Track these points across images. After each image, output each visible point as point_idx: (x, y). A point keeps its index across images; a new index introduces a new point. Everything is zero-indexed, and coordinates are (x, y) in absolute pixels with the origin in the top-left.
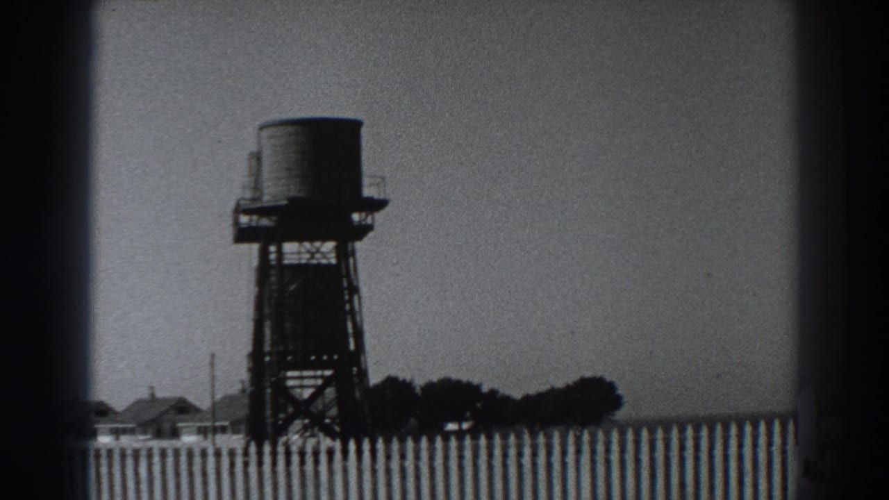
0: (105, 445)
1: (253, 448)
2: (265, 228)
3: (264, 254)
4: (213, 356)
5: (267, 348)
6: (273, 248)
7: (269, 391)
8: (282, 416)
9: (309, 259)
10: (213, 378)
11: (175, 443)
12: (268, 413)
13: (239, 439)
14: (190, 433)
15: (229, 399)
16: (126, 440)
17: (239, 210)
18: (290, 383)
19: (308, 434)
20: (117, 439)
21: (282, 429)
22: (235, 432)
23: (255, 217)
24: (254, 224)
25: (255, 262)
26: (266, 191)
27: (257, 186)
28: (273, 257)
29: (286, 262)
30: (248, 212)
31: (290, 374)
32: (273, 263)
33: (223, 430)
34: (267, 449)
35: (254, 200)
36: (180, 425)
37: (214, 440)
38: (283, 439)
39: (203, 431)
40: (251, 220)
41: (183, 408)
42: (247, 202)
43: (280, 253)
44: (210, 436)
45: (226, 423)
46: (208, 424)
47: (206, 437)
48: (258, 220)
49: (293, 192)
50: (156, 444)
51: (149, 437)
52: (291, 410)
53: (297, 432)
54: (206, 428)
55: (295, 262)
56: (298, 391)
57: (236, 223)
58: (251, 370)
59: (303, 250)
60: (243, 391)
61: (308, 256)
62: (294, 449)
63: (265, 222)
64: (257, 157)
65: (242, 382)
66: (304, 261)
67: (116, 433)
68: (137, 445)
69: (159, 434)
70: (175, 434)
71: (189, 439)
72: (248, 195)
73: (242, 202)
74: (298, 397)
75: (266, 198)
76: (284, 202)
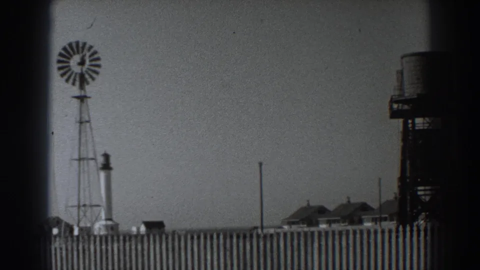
0: (324, 229)
1: (401, 229)
2: (406, 111)
3: (405, 124)
4: (380, 179)
5: (408, 174)
6: (410, 121)
7: (409, 197)
8: (415, 211)
9: (428, 126)
10: (380, 191)
11: (361, 227)
12: (408, 209)
13: (393, 224)
14: (368, 221)
15: (388, 202)
16: (335, 226)
17: (392, 101)
18: (419, 193)
19: (428, 220)
20: (330, 226)
21: (415, 218)
22: (392, 220)
23: (400, 105)
24: (400, 108)
25: (401, 129)
26: (406, 91)
27: (401, 88)
28: (410, 126)
29: (417, 128)
30: (397, 102)
31: (420, 188)
32: (411, 129)
33: (385, 219)
34: (408, 228)
35: (399, 96)
36: (363, 217)
37: (380, 225)
38: (415, 224)
39: (374, 220)
40: (398, 106)
41: (364, 208)
42: (397, 97)
43: (413, 123)
44: (378, 223)
45: (387, 216)
46: (377, 216)
47: (376, 224)
48: (402, 106)
49: (419, 91)
50: (350, 228)
51: (347, 224)
52: (420, 207)
53: (422, 220)
54: (376, 218)
55: (422, 128)
56: (423, 197)
57: (391, 108)
58: (399, 187)
59: (425, 122)
60: (396, 198)
61: (428, 125)
62: (422, 228)
63: (406, 107)
64: (401, 73)
65: (395, 193)
66: (426, 128)
67: (329, 222)
68: (340, 229)
69: (352, 222)
70: (361, 222)
71: (368, 225)
72: (397, 93)
73: (394, 97)
74: (423, 200)
75: (406, 95)
76: (416, 97)
